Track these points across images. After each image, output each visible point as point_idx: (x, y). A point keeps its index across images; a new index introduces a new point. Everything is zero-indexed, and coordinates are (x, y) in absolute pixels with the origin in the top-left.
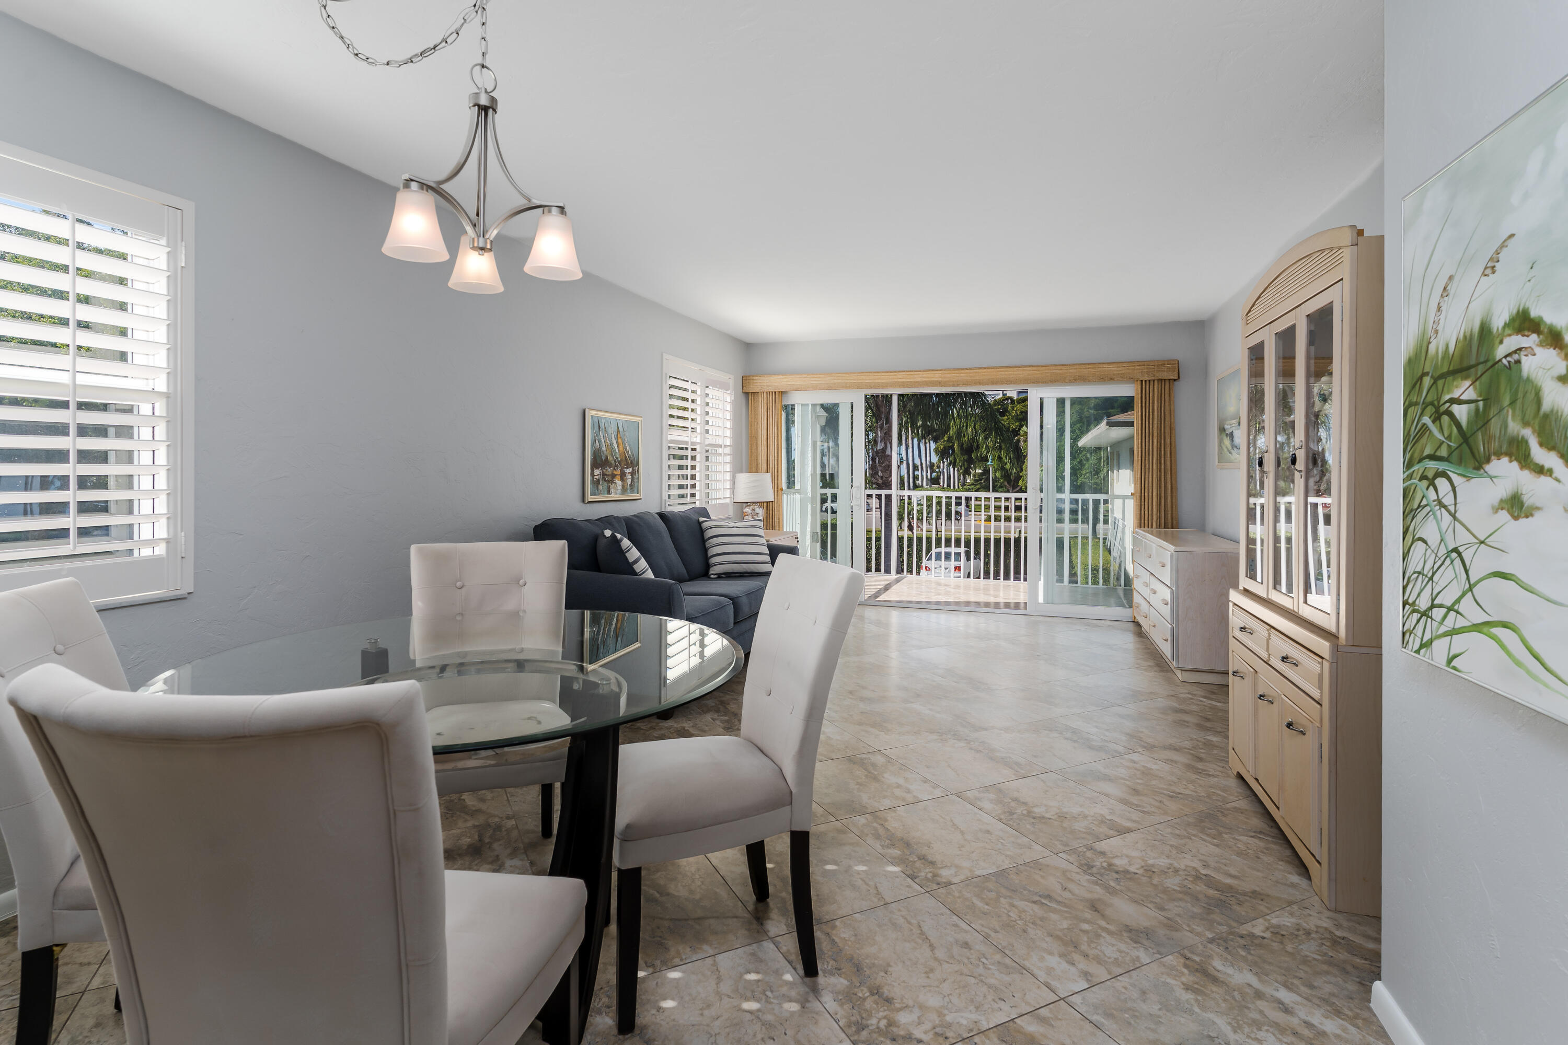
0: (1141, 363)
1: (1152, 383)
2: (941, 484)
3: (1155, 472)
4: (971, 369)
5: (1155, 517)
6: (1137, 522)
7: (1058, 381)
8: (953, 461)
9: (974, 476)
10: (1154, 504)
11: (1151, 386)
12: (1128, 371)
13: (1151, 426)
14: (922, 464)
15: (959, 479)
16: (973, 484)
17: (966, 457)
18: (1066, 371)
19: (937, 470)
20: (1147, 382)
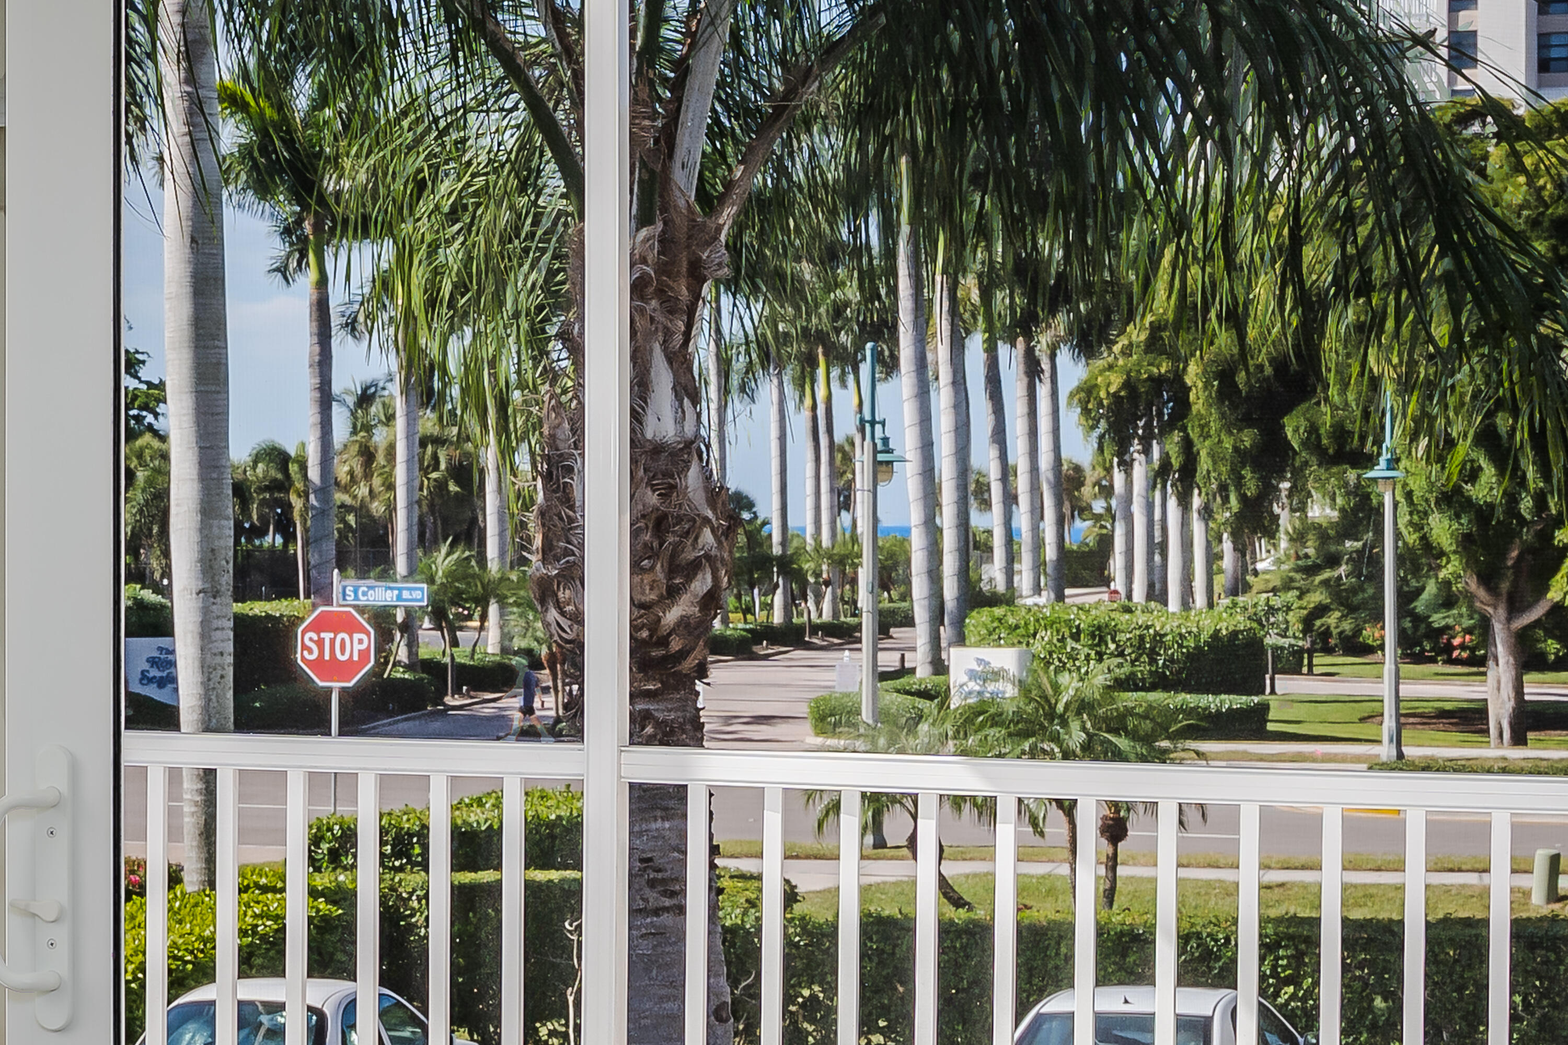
2: (1118, 584)
8: (1176, 463)
9: (1298, 538)
14: (1007, 472)
15: (1213, 558)
16: (1288, 585)
17: (1248, 438)
19: (1098, 506)
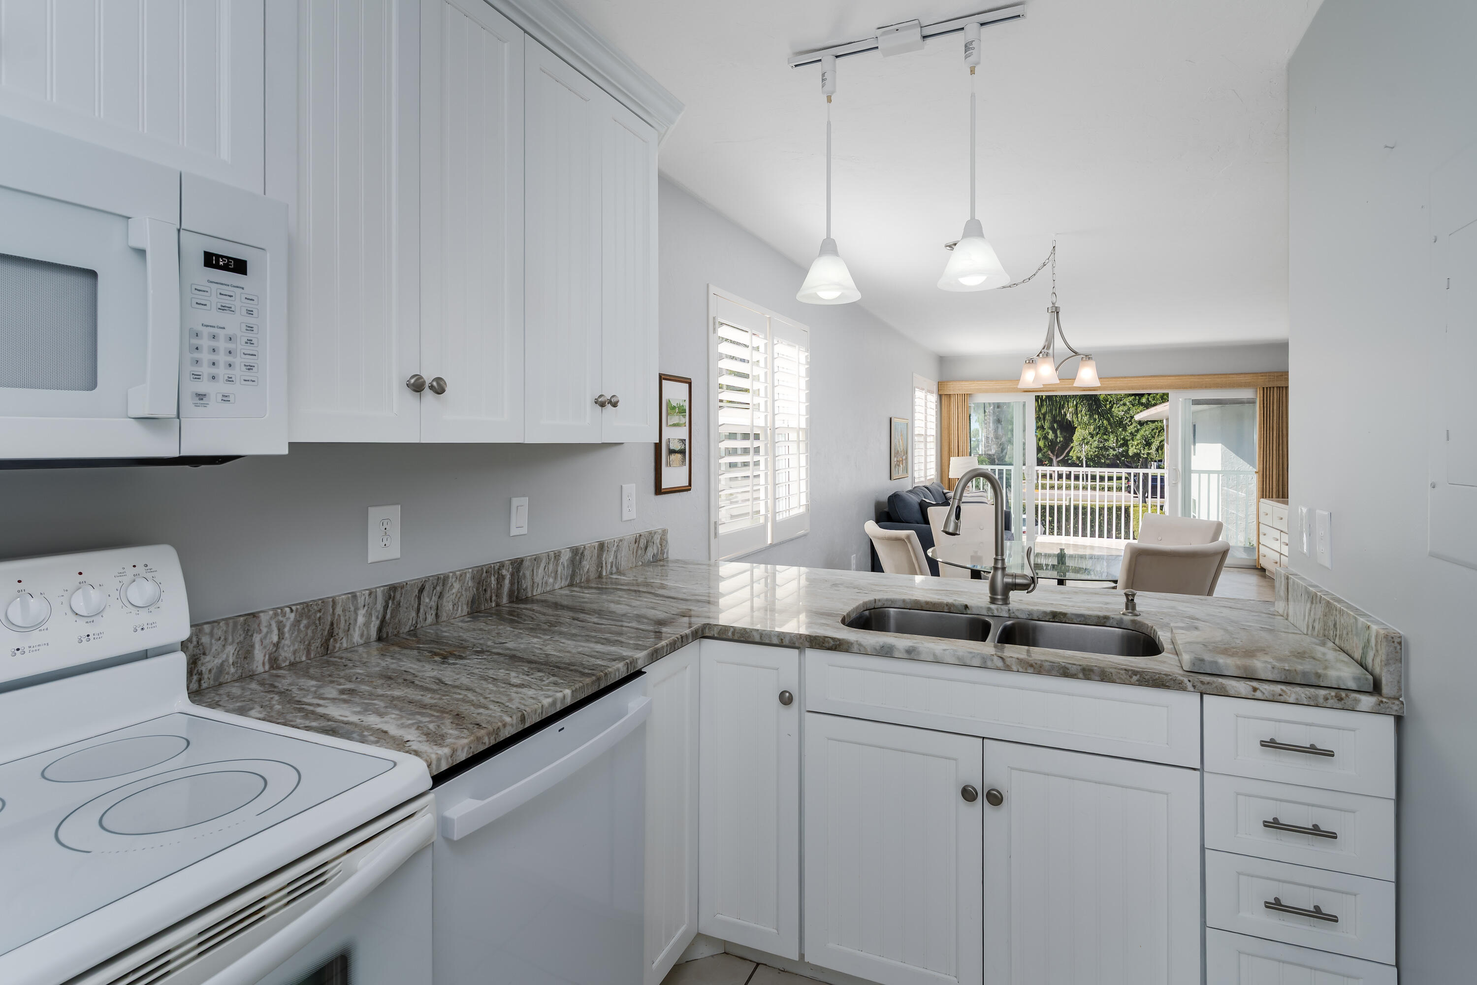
0: (1263, 374)
1: (1272, 389)
3: (1274, 456)
4: (1125, 377)
5: (1274, 490)
6: (1260, 493)
7: (1196, 388)
10: (1274, 482)
11: (1272, 392)
12: (1253, 380)
13: (1271, 422)
18: (1202, 380)
20: (1268, 389)
